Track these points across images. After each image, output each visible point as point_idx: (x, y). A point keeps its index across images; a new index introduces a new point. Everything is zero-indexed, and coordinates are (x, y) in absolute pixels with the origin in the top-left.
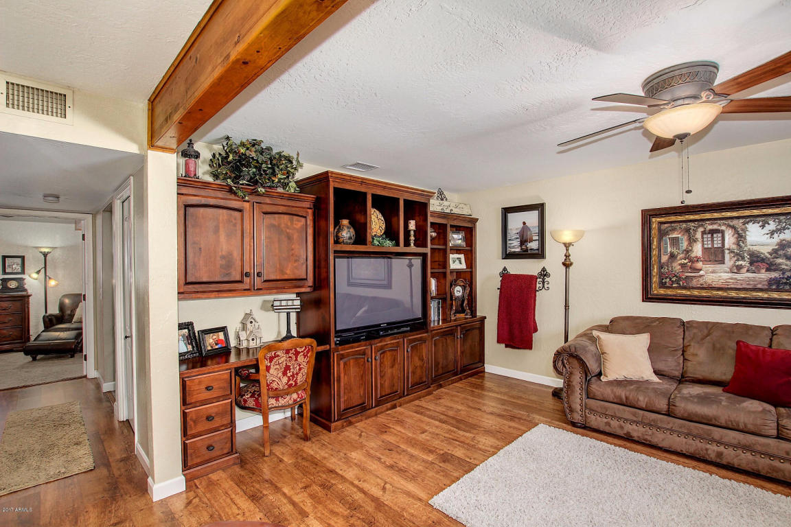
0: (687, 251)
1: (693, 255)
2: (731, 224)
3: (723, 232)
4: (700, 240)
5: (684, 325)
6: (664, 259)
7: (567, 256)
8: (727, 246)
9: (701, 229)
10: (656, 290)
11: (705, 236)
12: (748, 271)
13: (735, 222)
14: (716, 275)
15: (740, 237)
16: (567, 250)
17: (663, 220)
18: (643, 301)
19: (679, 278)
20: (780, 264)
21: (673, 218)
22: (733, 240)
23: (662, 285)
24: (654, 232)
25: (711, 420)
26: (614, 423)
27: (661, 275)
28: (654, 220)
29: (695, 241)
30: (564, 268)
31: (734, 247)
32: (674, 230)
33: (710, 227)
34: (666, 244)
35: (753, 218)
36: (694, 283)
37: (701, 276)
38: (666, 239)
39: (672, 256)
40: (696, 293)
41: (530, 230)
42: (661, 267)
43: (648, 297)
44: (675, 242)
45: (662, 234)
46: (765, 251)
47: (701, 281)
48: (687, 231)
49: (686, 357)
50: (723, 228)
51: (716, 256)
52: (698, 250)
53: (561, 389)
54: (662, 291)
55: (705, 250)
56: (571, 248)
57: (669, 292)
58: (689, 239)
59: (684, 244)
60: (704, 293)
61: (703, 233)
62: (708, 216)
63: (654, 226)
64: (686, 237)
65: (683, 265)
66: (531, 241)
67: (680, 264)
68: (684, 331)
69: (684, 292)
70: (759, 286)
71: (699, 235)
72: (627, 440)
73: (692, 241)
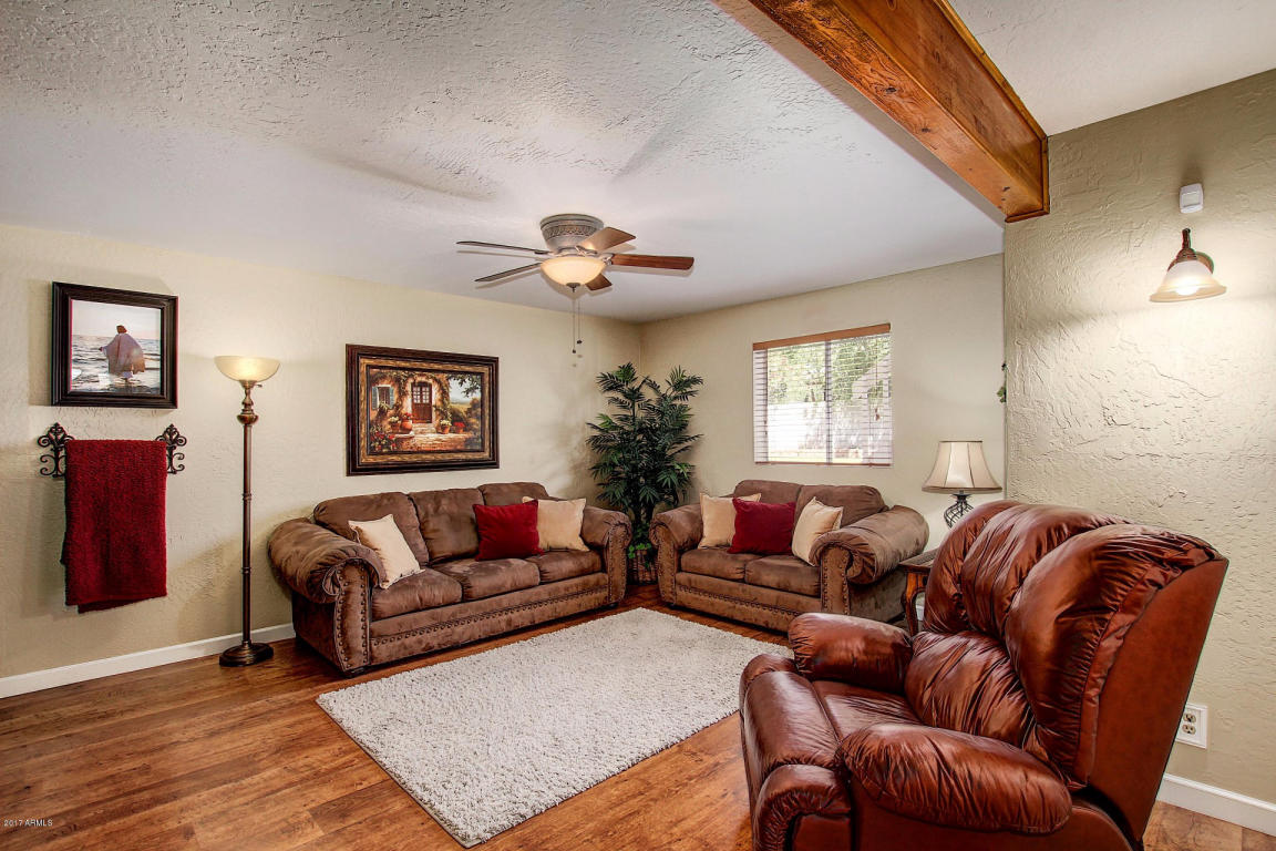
0: (398, 407)
1: (404, 411)
2: (437, 377)
3: (430, 386)
4: (410, 393)
5: (411, 499)
6: (373, 415)
7: (247, 405)
8: (433, 403)
9: (411, 381)
10: (365, 459)
11: (415, 389)
12: (450, 431)
13: (442, 377)
14: (425, 436)
15: (444, 393)
16: (247, 394)
17: (371, 362)
18: (349, 474)
19: (390, 440)
20: (473, 424)
21: (383, 362)
22: (439, 396)
23: (372, 452)
24: (362, 378)
25: (499, 589)
26: (410, 640)
27: (370, 437)
28: (362, 361)
29: (405, 394)
30: (241, 426)
31: (439, 404)
32: (384, 377)
33: (419, 379)
34: (375, 395)
35: (454, 373)
36: (405, 446)
37: (411, 438)
38: (375, 388)
39: (382, 412)
40: (406, 458)
41: (137, 346)
42: (370, 426)
43: (354, 468)
44: (385, 393)
45: (372, 381)
46: (463, 409)
47: (412, 443)
48: (397, 380)
49: (426, 536)
50: (431, 381)
51: (423, 413)
52: (407, 407)
53: (238, 649)
54: (371, 460)
55: (415, 406)
56: (255, 391)
57: (379, 460)
58: (399, 392)
59: (394, 398)
60: (414, 458)
61: (413, 385)
62: (418, 365)
63: (363, 369)
64: (395, 390)
65: (393, 424)
66: (141, 368)
67: (390, 423)
68: (415, 506)
69: (395, 458)
70: (459, 447)
71: (409, 388)
72: (428, 655)
73: (402, 394)
